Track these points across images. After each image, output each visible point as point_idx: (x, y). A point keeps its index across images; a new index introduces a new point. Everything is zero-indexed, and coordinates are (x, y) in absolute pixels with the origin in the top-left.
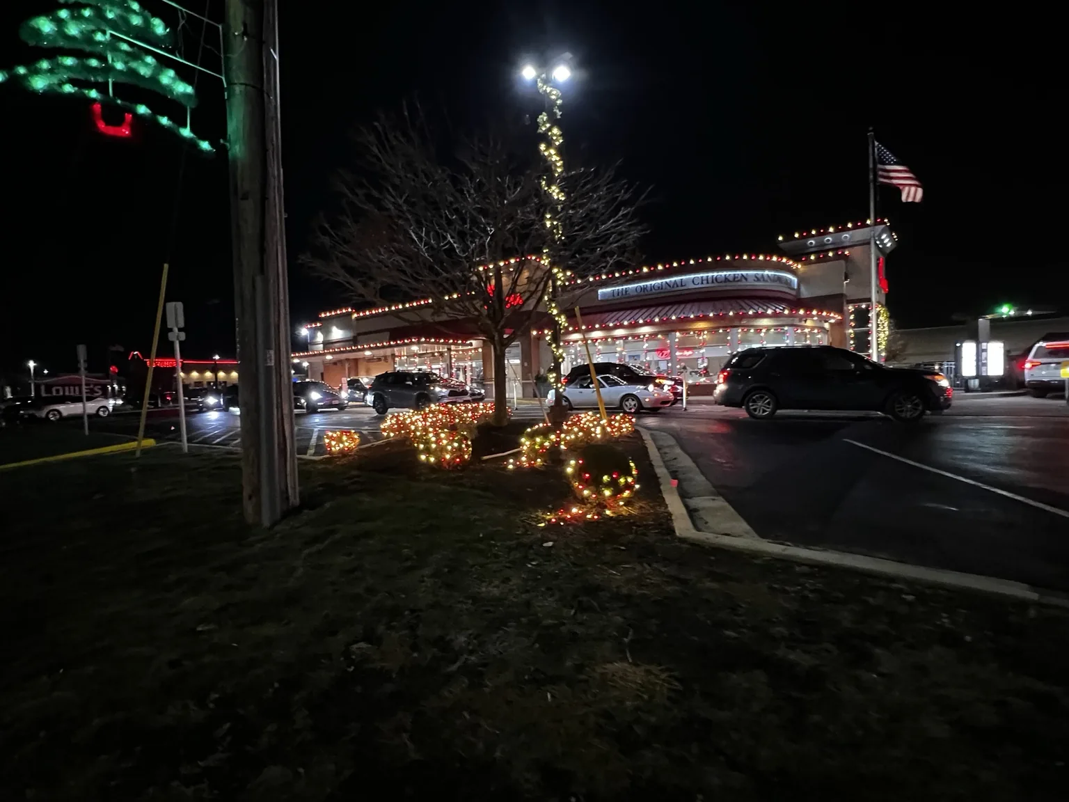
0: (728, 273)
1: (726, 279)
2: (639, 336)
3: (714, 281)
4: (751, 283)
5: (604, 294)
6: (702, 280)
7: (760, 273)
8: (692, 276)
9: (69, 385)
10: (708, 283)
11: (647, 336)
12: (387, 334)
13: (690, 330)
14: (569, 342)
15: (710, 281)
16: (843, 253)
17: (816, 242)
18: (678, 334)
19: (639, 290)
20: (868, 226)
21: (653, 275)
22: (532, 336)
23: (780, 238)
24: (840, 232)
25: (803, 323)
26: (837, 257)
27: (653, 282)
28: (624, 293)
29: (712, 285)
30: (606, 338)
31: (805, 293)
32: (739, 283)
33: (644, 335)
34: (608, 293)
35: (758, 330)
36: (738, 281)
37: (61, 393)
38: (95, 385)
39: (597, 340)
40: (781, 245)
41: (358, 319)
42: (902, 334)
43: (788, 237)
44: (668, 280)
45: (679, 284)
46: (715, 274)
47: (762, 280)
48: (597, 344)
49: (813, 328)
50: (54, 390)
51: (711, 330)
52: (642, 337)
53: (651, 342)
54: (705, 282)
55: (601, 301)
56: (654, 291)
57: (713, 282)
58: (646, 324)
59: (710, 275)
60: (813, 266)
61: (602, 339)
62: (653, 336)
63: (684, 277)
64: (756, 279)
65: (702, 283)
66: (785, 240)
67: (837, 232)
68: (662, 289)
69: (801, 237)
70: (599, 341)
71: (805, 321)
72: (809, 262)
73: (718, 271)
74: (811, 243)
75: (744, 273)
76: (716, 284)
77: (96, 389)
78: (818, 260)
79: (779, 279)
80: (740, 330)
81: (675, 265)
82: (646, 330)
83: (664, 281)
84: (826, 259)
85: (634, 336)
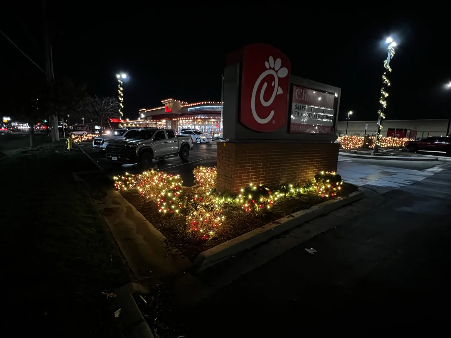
9: (81, 127)
12: (151, 117)
14: (180, 122)
22: (173, 120)
28: (192, 110)
32: (212, 109)
34: (190, 110)
38: (88, 127)
41: (147, 112)
46: (209, 106)
50: (78, 128)
55: (189, 112)
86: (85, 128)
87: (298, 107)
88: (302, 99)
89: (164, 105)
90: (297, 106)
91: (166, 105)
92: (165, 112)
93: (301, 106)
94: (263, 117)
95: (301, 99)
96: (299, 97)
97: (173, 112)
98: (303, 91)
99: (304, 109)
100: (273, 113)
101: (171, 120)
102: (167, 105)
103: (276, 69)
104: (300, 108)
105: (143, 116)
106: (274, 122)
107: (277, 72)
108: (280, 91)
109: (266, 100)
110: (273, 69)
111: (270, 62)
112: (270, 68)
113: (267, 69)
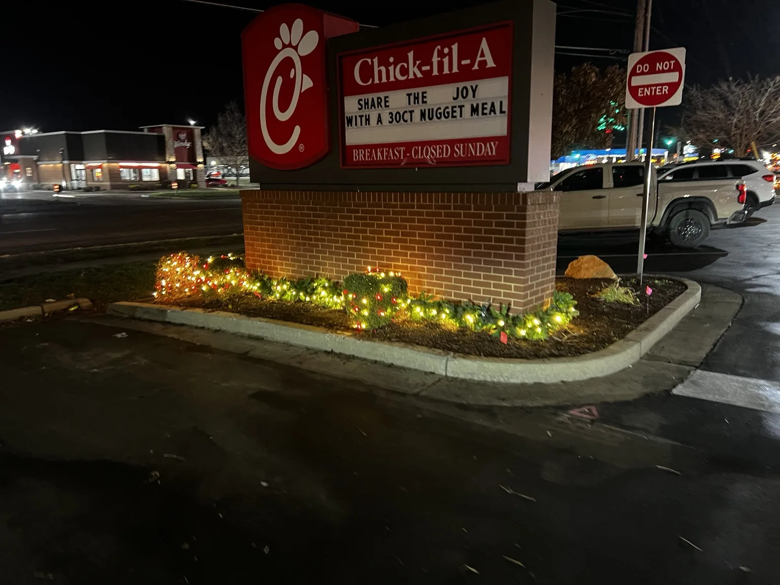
87: (367, 103)
88: (373, 80)
90: (362, 103)
93: (373, 99)
94: (280, 141)
95: (370, 82)
96: (364, 79)
98: (372, 62)
99: (383, 104)
100: (297, 130)
103: (294, 44)
104: (373, 105)
106: (302, 148)
107: (296, 48)
108: (308, 83)
109: (283, 109)
110: (290, 45)
111: (282, 38)
112: (284, 46)
113: (278, 51)
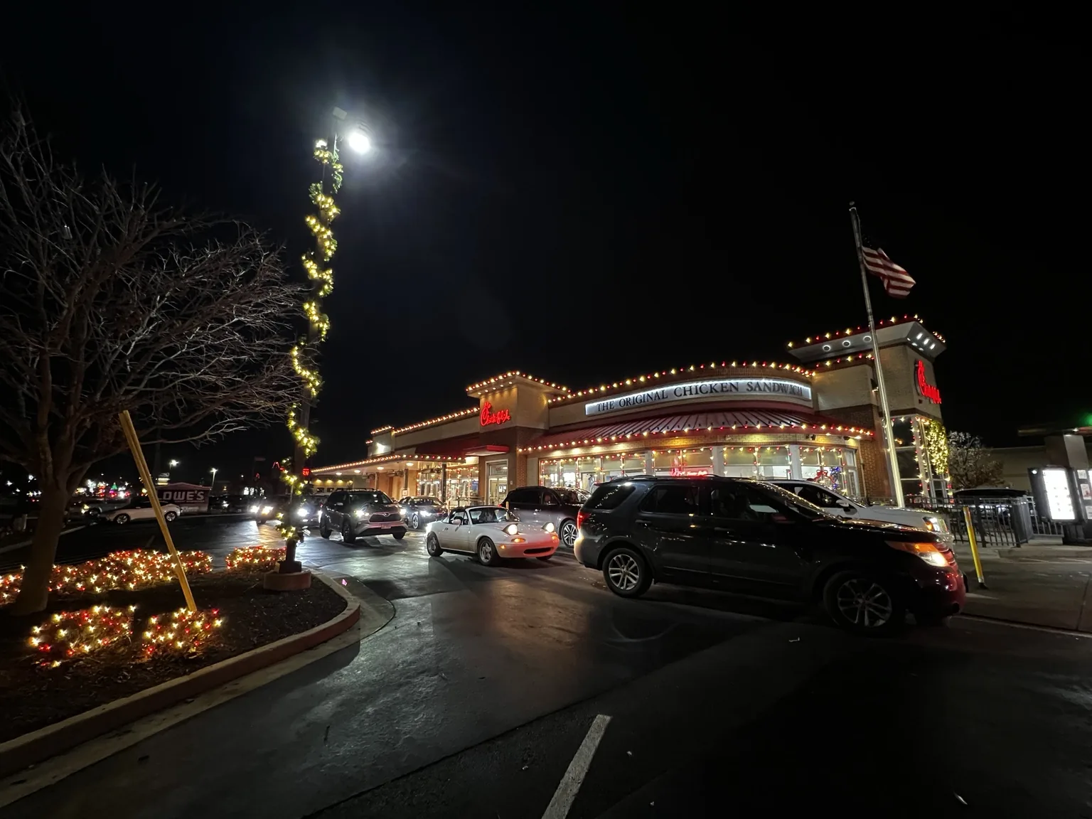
0: (713, 383)
1: (712, 389)
2: (615, 455)
3: (699, 392)
4: (745, 395)
5: (590, 409)
6: (685, 391)
7: (754, 381)
8: (674, 387)
9: (178, 491)
10: (691, 394)
11: (623, 454)
12: (414, 449)
13: (669, 448)
14: (552, 460)
15: (694, 392)
16: (864, 357)
17: (833, 347)
18: (654, 452)
19: (622, 403)
20: (892, 324)
21: (637, 387)
22: (518, 453)
23: (790, 345)
24: (859, 333)
25: (810, 440)
26: (857, 362)
27: (635, 395)
28: (609, 406)
29: (697, 396)
30: (585, 456)
31: (824, 404)
32: (730, 394)
33: (621, 453)
34: (594, 407)
35: (750, 449)
36: (727, 391)
37: (170, 497)
38: (199, 491)
39: (577, 458)
40: (792, 352)
41: (396, 436)
42: (992, 453)
43: (799, 342)
44: (649, 392)
45: (661, 397)
46: (699, 384)
47: (757, 389)
48: (577, 463)
49: (829, 447)
50: (165, 493)
51: (691, 448)
52: (618, 455)
53: (628, 462)
54: (688, 393)
55: (589, 416)
56: (637, 404)
57: (697, 393)
58: (619, 441)
59: (693, 385)
60: (830, 374)
61: (581, 457)
62: (630, 454)
63: (665, 389)
64: (750, 389)
65: (685, 394)
66: (794, 347)
67: (856, 334)
68: (644, 401)
69: (814, 342)
70: (579, 459)
71: (813, 438)
72: (823, 370)
73: (703, 380)
74: (827, 348)
75: (733, 382)
76: (700, 395)
77: (199, 495)
78: (835, 367)
79: (782, 389)
80: (725, 449)
81: (656, 375)
82: (621, 447)
83: (646, 393)
84: (845, 365)
85: (611, 454)
86: (189, 493)
89: (476, 402)
91: (483, 400)
92: (476, 427)
97: (520, 422)
101: (510, 450)
102: (490, 398)
105: (381, 449)
